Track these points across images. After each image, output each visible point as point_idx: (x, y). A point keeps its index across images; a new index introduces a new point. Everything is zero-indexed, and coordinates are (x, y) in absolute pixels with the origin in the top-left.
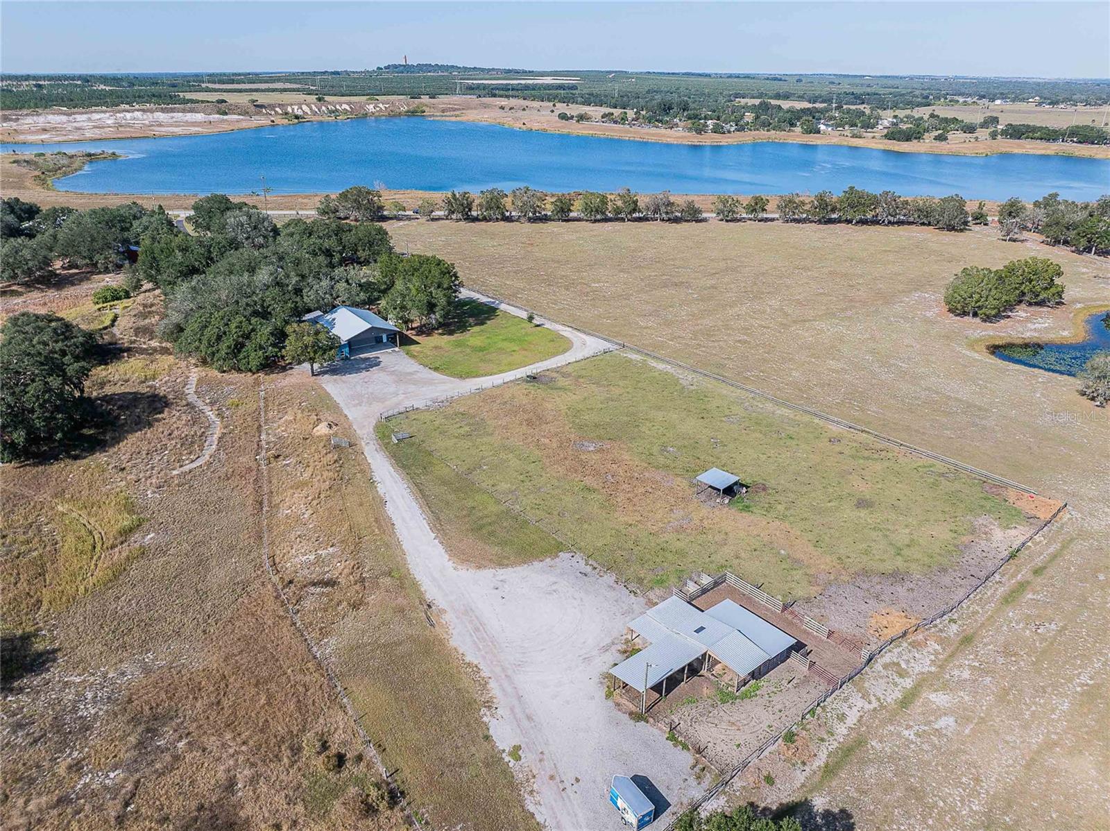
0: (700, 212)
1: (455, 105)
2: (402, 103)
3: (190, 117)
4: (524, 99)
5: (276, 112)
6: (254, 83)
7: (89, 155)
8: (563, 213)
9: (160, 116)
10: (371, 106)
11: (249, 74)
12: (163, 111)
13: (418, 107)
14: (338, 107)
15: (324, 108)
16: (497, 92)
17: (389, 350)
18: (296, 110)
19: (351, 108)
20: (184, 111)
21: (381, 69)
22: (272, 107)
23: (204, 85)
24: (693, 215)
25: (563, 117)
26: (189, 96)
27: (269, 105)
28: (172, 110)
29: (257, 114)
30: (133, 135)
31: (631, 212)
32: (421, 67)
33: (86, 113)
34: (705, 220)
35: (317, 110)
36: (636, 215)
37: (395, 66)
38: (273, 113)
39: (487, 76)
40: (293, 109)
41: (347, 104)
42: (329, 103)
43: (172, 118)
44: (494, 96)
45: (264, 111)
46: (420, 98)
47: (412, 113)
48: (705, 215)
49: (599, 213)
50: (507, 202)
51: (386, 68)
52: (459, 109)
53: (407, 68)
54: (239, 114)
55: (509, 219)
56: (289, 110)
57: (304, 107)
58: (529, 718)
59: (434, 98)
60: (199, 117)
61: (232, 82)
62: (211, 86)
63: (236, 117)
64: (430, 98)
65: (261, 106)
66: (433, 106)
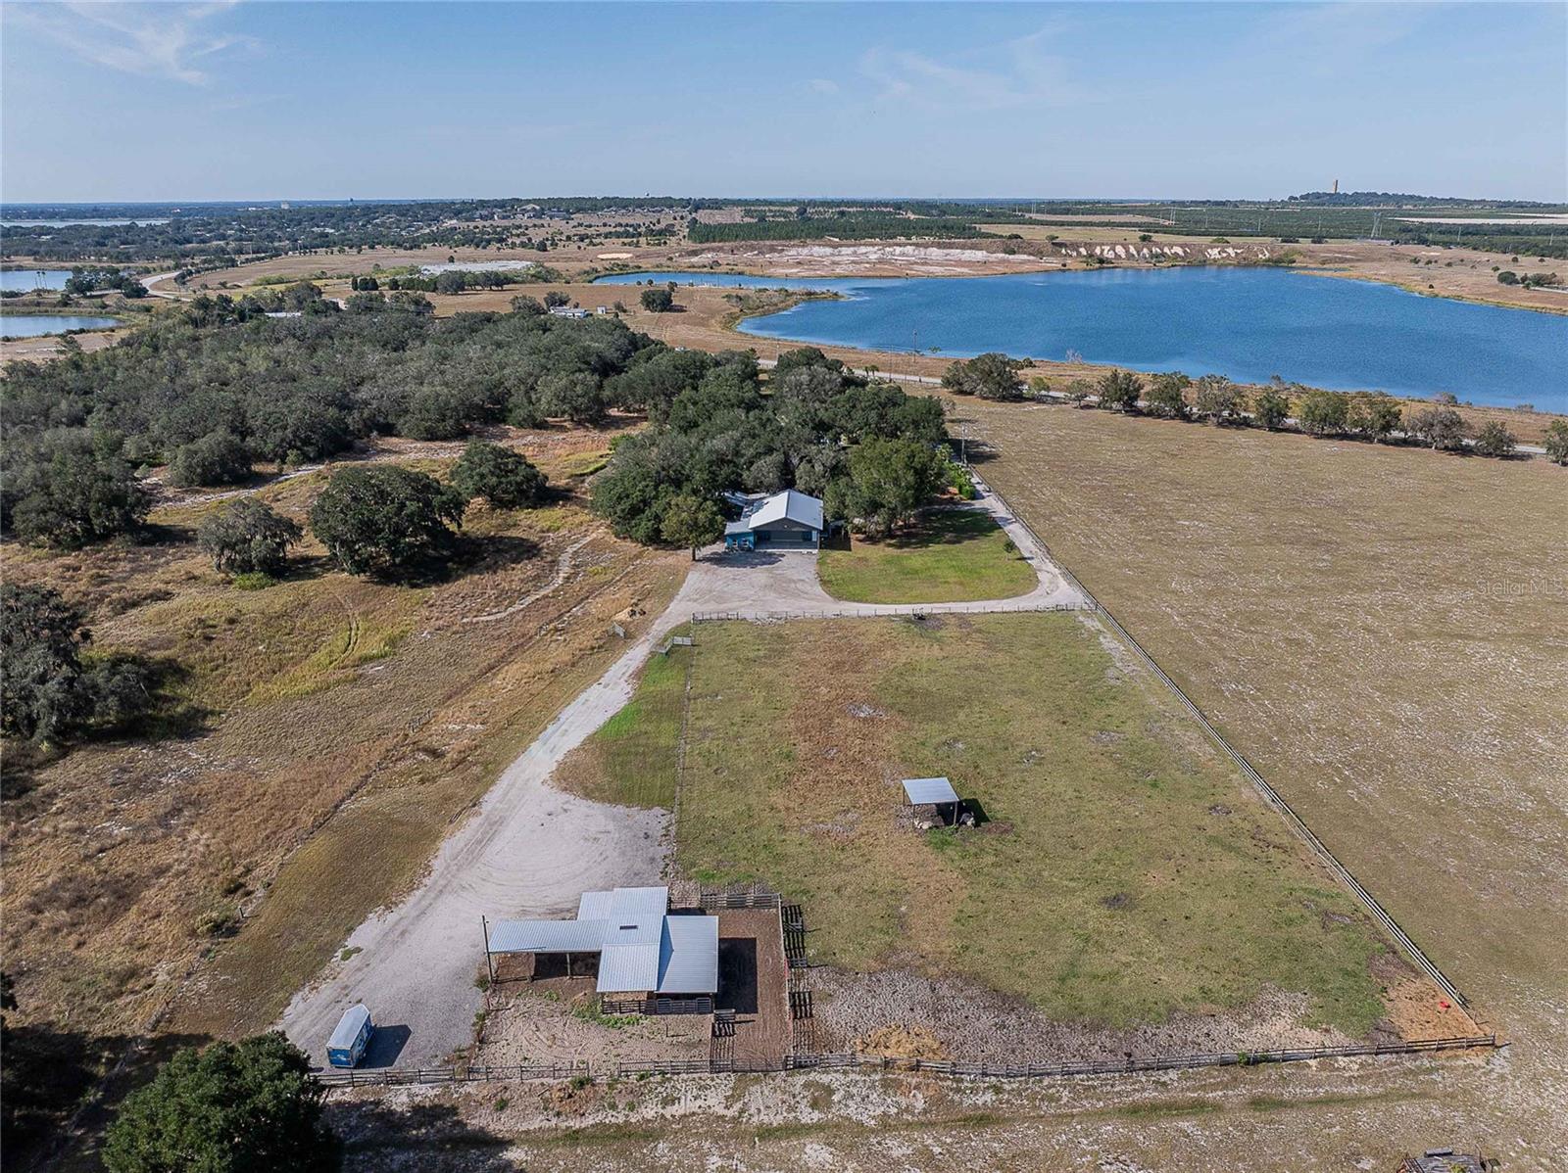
0: (1512, 441)
1: (1347, 253)
2: (1264, 248)
3: (969, 255)
4: (1475, 249)
5: (1079, 253)
6: (1095, 214)
7: (809, 294)
8: (1273, 418)
9: (935, 253)
10: (1216, 251)
11: (1099, 202)
12: (939, 246)
13: (1286, 255)
14: (1166, 250)
15: (1145, 251)
16: (1430, 237)
17: (805, 551)
18: (1106, 252)
19: (1185, 252)
20: (963, 247)
21: (1296, 198)
22: (1075, 246)
23: (1027, 216)
24: (1498, 446)
25: (1508, 279)
26: (985, 228)
27: (1072, 244)
28: (951, 246)
29: (1053, 254)
30: (885, 274)
31: (1384, 428)
32: (1357, 198)
33: (854, 246)
34: (1523, 457)
35: (1135, 253)
36: (1396, 434)
37: (1318, 196)
38: (1075, 254)
39: (1458, 212)
40: (1103, 250)
41: (1181, 246)
42: (1156, 244)
43: (947, 255)
44: (1424, 242)
45: (1063, 251)
46: (1297, 242)
47: (1275, 263)
48: (1520, 448)
49: (1331, 422)
50: (1190, 395)
51: (1302, 197)
52: (1352, 260)
53: (1335, 198)
54: (1030, 254)
55: (1187, 418)
56: (1098, 251)
57: (1120, 249)
58: (403, 933)
59: (1320, 242)
60: (980, 255)
61: (1067, 212)
62: (1034, 216)
63: (1025, 257)
64: (1314, 242)
65: (1061, 245)
66: (1310, 255)
